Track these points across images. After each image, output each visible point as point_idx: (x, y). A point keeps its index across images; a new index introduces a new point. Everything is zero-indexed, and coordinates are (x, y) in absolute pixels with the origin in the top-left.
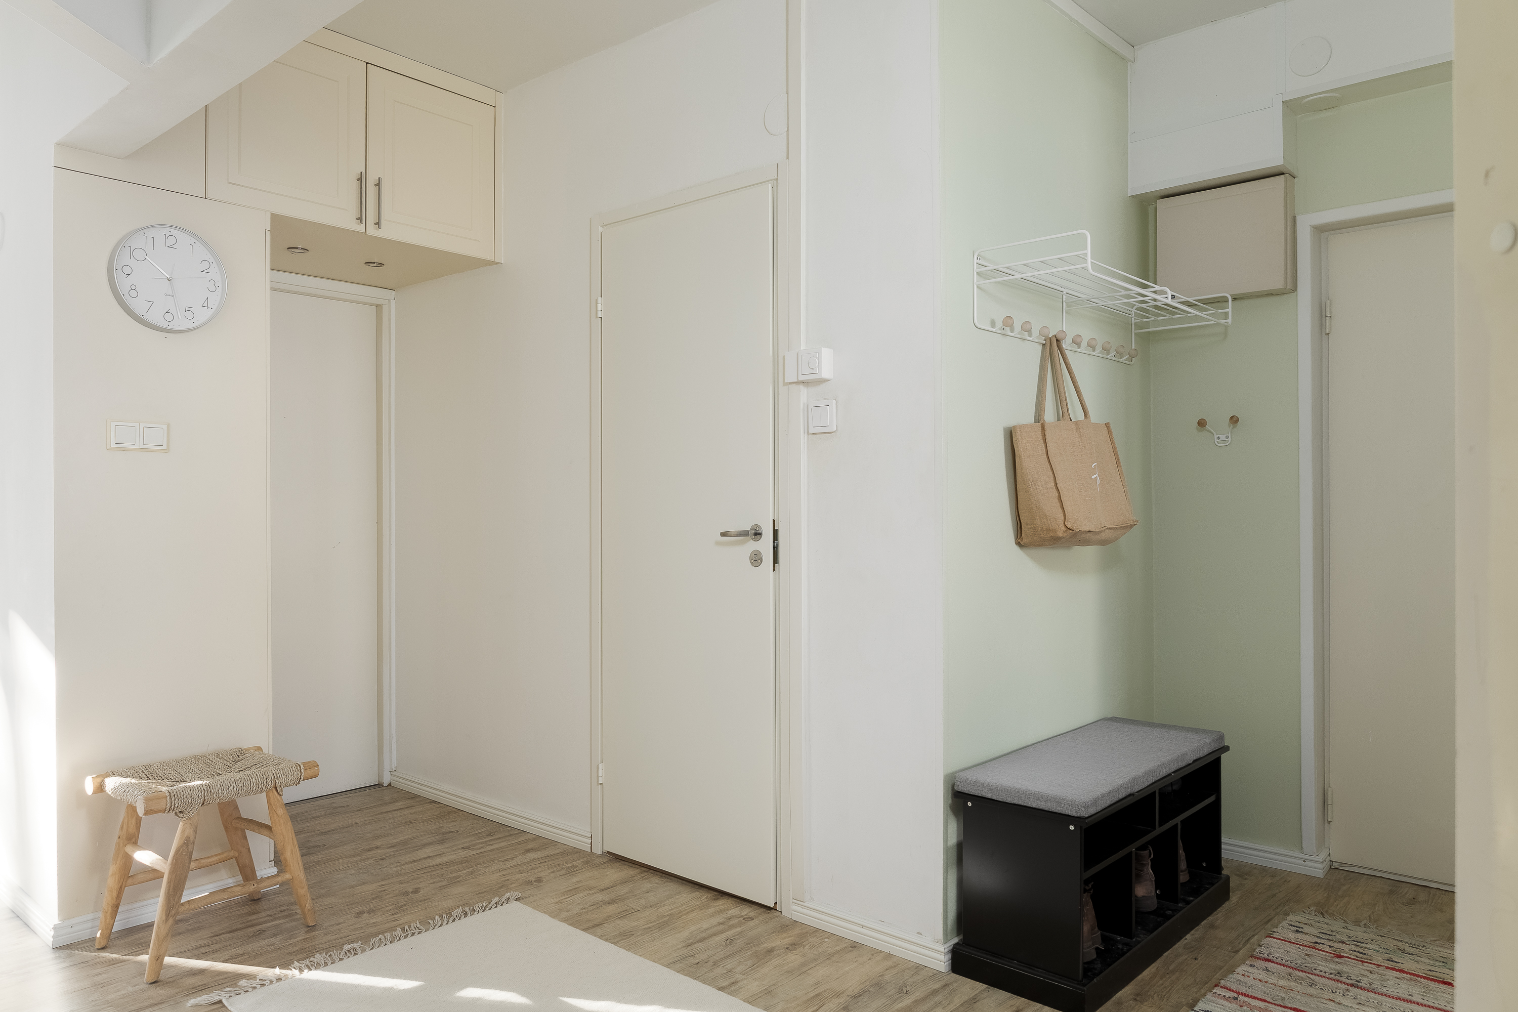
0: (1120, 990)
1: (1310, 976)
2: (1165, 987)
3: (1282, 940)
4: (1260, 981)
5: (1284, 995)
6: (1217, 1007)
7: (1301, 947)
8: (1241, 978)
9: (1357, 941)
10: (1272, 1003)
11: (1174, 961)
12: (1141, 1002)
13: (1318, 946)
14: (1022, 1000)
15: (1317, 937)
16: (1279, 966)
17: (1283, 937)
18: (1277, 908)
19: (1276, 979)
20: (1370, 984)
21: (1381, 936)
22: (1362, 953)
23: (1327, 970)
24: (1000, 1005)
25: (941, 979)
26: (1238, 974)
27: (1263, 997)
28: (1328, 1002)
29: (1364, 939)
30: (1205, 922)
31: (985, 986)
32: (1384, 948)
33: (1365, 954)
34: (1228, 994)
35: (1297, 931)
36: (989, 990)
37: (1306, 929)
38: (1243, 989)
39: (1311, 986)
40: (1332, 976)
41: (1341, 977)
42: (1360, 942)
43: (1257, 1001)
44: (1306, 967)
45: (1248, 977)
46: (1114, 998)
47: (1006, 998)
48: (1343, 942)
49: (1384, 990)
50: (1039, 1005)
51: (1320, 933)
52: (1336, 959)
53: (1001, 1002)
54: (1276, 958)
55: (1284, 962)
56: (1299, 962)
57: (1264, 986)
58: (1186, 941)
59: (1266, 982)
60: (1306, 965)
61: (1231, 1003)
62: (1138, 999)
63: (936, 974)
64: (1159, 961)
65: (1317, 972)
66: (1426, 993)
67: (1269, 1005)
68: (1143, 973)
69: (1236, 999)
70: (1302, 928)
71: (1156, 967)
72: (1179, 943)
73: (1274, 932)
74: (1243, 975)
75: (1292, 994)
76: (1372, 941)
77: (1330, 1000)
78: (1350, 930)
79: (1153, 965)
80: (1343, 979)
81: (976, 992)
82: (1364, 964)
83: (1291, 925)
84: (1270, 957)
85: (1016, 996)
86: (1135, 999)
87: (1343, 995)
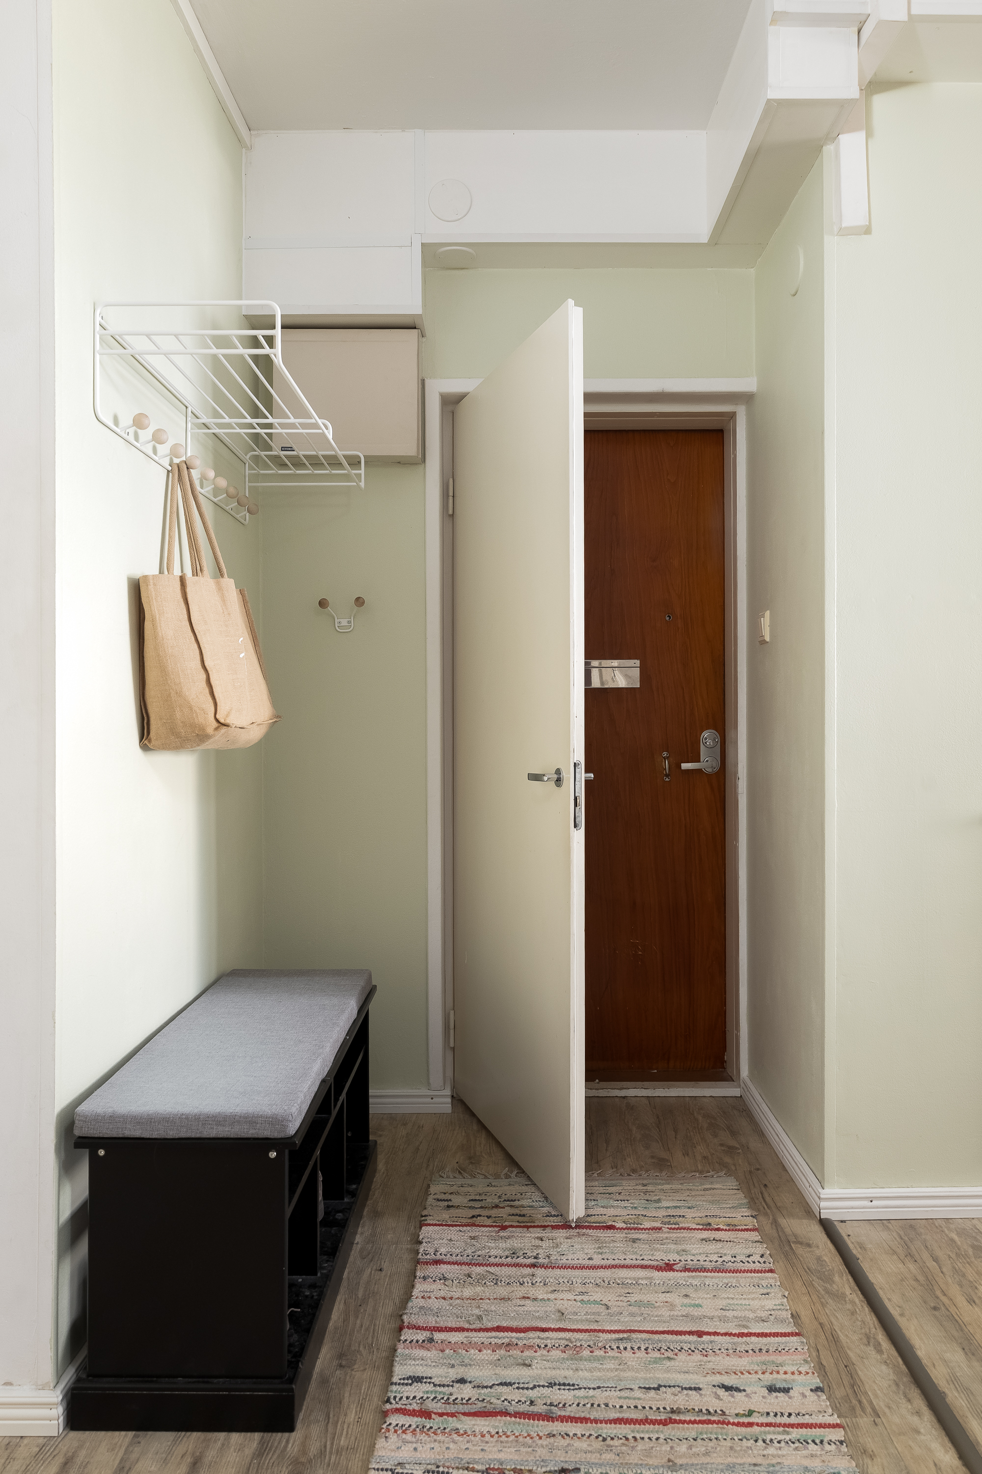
0: (317, 1358)
1: (489, 1269)
2: (367, 1329)
3: (439, 1225)
4: (444, 1298)
5: (477, 1312)
6: (418, 1365)
7: (461, 1228)
8: (422, 1302)
9: (508, 1201)
10: (472, 1330)
11: (359, 1283)
12: (349, 1367)
13: (478, 1220)
14: (195, 1437)
15: (470, 1207)
16: (453, 1266)
17: (438, 1221)
18: (428, 1165)
19: (459, 1290)
20: (549, 1257)
21: (526, 1185)
22: (520, 1215)
23: (500, 1252)
24: (165, 1461)
25: (55, 1453)
26: (416, 1298)
27: (458, 1325)
28: (522, 1302)
29: (514, 1194)
30: (366, 1210)
31: (131, 1434)
32: (536, 1201)
33: (524, 1216)
34: (421, 1336)
35: (448, 1207)
36: (139, 1439)
37: (456, 1200)
38: (432, 1321)
39: (496, 1284)
40: (509, 1259)
41: (518, 1257)
42: (512, 1201)
43: (453, 1333)
44: (479, 1256)
45: (429, 1298)
46: (315, 1376)
47: (169, 1443)
48: (497, 1206)
49: (564, 1261)
50: (222, 1435)
51: (470, 1201)
52: (502, 1234)
53: (164, 1456)
54: (445, 1255)
55: (454, 1258)
56: (469, 1251)
57: (451, 1305)
58: (359, 1246)
59: (451, 1298)
60: (479, 1253)
61: (429, 1350)
62: (344, 1363)
63: (46, 1444)
64: (342, 1290)
65: (492, 1260)
66: (599, 1248)
67: (470, 1334)
68: (332, 1316)
69: (431, 1340)
70: (450, 1200)
71: (343, 1301)
72: (353, 1252)
73: (425, 1216)
74: (423, 1297)
75: (485, 1305)
76: (522, 1194)
77: (524, 1297)
78: (494, 1186)
79: (339, 1298)
80: (521, 1260)
81: (121, 1454)
82: (530, 1229)
83: (438, 1200)
84: (438, 1257)
85: (183, 1433)
86: (341, 1366)
87: (532, 1284)
